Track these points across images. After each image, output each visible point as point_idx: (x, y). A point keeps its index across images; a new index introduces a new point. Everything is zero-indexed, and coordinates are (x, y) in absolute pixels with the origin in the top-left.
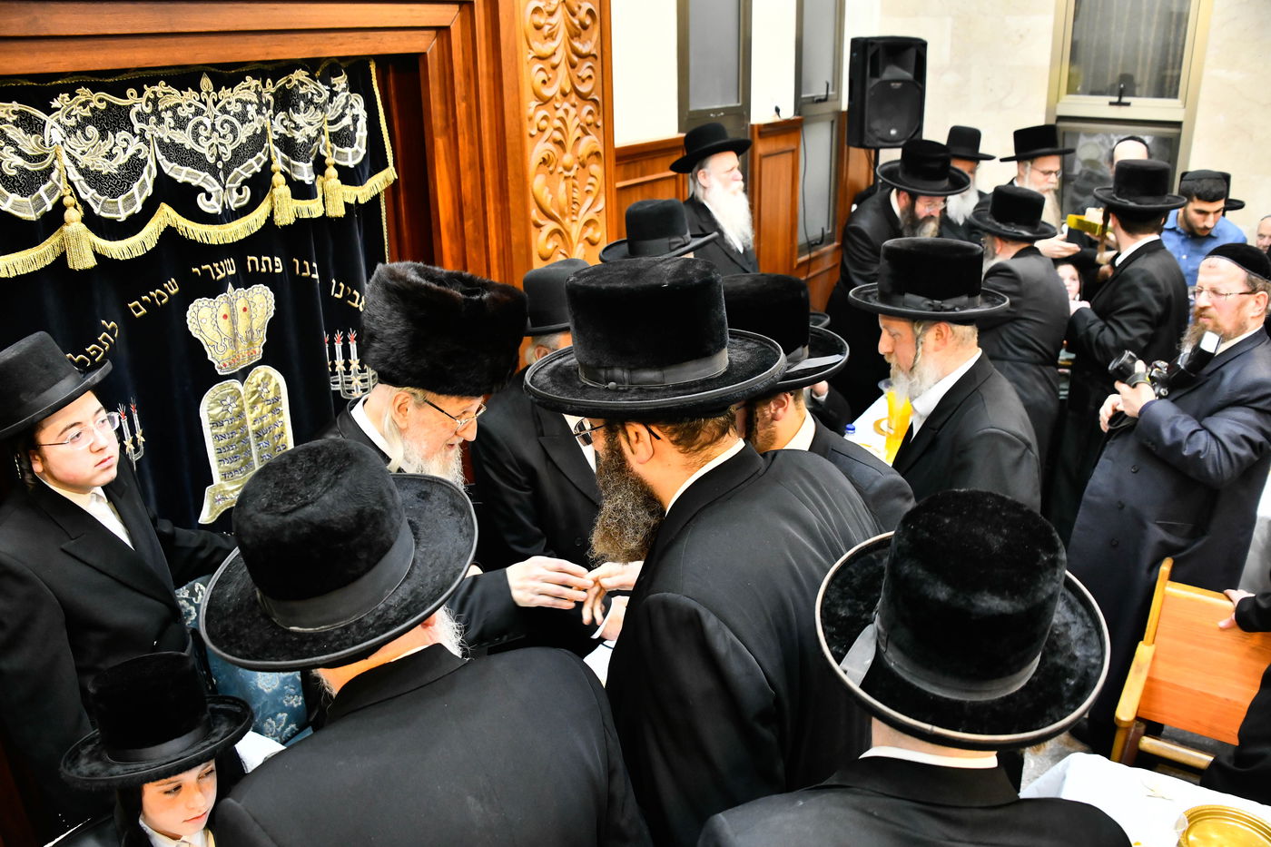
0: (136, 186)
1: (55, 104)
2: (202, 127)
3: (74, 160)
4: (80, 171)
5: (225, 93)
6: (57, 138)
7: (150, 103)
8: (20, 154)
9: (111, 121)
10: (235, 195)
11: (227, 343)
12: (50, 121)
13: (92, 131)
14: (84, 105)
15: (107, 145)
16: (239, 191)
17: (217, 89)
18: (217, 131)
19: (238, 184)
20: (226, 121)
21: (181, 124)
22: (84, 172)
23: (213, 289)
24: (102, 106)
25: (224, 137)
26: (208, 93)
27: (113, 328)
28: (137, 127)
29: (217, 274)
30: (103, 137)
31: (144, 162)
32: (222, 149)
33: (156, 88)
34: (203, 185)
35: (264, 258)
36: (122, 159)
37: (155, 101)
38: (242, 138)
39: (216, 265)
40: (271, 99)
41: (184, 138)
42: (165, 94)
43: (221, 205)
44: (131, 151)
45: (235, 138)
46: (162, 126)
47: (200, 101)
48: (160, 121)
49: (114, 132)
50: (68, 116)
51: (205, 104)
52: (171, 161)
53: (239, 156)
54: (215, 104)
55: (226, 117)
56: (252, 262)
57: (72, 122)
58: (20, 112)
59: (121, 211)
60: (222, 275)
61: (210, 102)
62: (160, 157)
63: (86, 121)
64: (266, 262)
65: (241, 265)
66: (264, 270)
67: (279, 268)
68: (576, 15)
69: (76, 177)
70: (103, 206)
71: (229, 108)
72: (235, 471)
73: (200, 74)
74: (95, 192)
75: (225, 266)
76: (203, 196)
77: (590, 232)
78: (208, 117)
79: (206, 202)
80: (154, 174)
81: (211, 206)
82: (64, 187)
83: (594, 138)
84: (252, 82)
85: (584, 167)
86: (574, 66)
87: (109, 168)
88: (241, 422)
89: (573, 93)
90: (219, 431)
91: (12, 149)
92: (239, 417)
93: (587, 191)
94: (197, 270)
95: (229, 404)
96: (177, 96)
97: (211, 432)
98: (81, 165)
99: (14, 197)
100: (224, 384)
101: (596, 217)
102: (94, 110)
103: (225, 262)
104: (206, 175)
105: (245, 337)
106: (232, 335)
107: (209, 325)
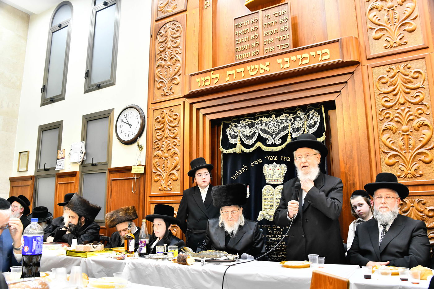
0: (254, 138)
1: (240, 122)
2: (270, 125)
3: (242, 133)
4: (242, 135)
5: (278, 118)
6: (239, 128)
7: (260, 121)
8: (234, 132)
9: (251, 125)
10: (278, 141)
11: (269, 176)
12: (239, 125)
13: (247, 127)
14: (247, 122)
15: (251, 130)
16: (279, 140)
17: (276, 117)
18: (275, 126)
19: (279, 138)
20: (277, 124)
21: (266, 125)
22: (244, 135)
23: (271, 162)
24: (250, 122)
25: (276, 128)
26: (274, 118)
27: (246, 167)
28: (256, 126)
29: (270, 159)
30: (250, 128)
31: (256, 133)
32: (275, 130)
33: (262, 118)
34: (268, 138)
35: (285, 157)
36: (252, 133)
37: (261, 121)
38: (280, 128)
39: (270, 157)
40: (292, 118)
41: (266, 128)
42: (264, 119)
43: (272, 142)
44: (254, 131)
47: (271, 120)
48: (262, 125)
49: (252, 127)
50: (242, 124)
51: (272, 120)
52: (263, 133)
53: (279, 132)
54: (275, 120)
55: (278, 123)
56: (282, 158)
57: (243, 125)
58: (236, 124)
59: (250, 143)
60: (271, 159)
61: (274, 120)
62: (261, 132)
63: (247, 125)
64: (285, 158)
65: (279, 158)
66: (284, 160)
67: (289, 160)
68: (408, 75)
69: (241, 136)
70: (247, 142)
71: (278, 121)
72: (267, 209)
73: (272, 114)
74: (245, 139)
75: (273, 158)
76: (267, 140)
77: (422, 158)
78: (272, 123)
79: (268, 142)
80: (258, 135)
81: (269, 143)
82: (239, 137)
83: (424, 119)
84: (284, 115)
85: (417, 131)
86: (408, 93)
87: (249, 134)
88: (271, 197)
89: (408, 103)
90: (265, 197)
91: (232, 131)
92: (270, 195)
93: (420, 140)
94: (266, 158)
95: (268, 191)
96: (267, 119)
97: (263, 197)
98: (243, 134)
99: (231, 139)
100: (268, 186)
101: (427, 152)
102: (249, 123)
103: (274, 157)
104: (269, 136)
105: (277, 176)
106: (272, 174)
107: (266, 171)
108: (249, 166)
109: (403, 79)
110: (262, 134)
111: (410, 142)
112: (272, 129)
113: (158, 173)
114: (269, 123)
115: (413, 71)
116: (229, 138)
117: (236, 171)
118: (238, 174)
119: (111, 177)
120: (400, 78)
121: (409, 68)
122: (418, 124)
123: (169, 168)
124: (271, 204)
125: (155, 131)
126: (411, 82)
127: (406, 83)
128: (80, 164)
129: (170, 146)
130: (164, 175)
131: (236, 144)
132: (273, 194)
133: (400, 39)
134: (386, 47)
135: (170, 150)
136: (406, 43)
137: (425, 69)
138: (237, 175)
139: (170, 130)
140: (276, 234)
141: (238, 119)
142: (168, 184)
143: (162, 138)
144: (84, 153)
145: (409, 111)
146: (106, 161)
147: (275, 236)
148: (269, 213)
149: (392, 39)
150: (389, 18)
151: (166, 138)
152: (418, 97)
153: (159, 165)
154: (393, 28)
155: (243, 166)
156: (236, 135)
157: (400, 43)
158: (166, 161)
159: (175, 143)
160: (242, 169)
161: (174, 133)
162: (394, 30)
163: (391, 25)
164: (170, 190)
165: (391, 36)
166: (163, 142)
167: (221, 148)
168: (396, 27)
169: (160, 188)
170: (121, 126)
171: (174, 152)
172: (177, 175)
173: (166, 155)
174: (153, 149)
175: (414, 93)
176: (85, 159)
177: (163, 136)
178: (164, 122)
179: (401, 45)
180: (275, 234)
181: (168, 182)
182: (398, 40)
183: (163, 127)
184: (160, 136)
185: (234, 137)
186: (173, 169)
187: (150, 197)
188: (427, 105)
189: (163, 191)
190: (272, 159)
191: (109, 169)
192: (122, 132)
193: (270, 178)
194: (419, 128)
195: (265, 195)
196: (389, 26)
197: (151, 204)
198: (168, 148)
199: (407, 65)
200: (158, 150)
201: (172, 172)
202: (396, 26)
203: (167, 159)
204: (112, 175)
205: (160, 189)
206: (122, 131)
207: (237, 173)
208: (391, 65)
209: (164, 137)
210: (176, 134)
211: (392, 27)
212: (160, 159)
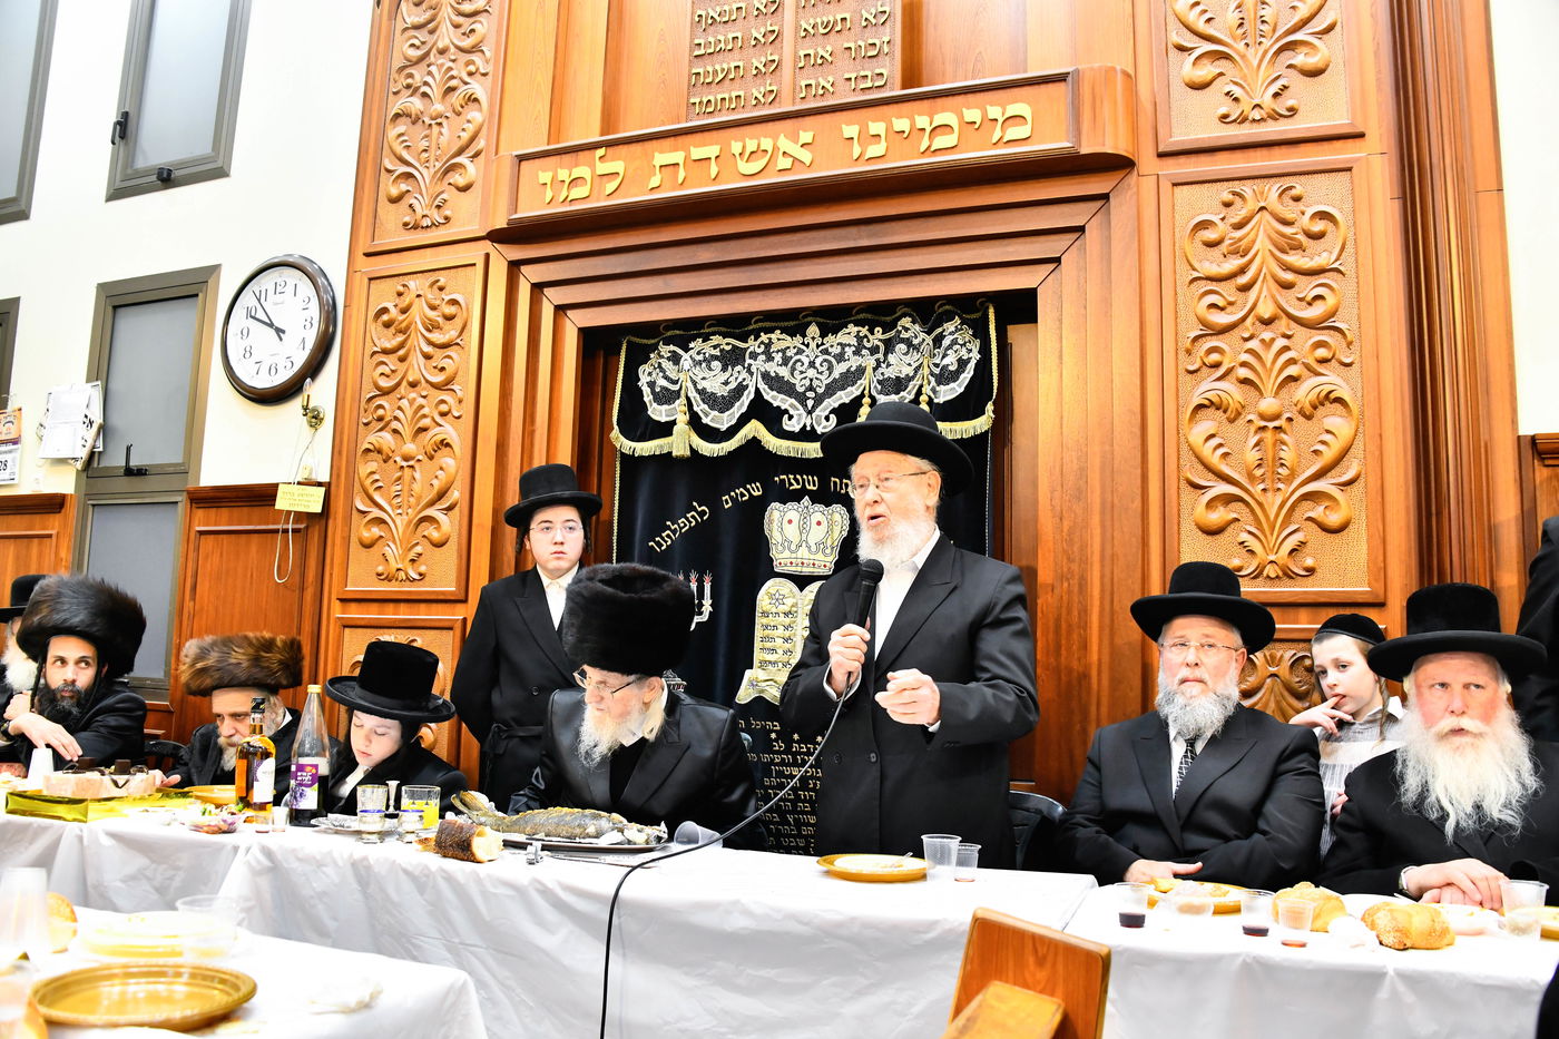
0: (737, 404)
1: (692, 345)
2: (799, 364)
3: (695, 383)
4: (697, 390)
5: (830, 339)
6: (686, 367)
7: (763, 346)
8: (666, 378)
9: (731, 359)
10: (824, 422)
11: (786, 544)
12: (685, 356)
13: (716, 365)
14: (715, 347)
15: (727, 374)
16: (827, 418)
17: (823, 335)
18: (815, 368)
19: (827, 413)
20: (825, 360)
21: (785, 362)
22: (702, 392)
23: (796, 496)
24: (728, 348)
25: (821, 373)
26: (813, 338)
27: (703, 511)
28: (748, 361)
29: (791, 484)
30: (724, 369)
31: (747, 386)
32: (815, 383)
33: (773, 336)
34: (789, 408)
36: (733, 385)
37: (768, 345)
38: (836, 374)
39: (791, 476)
40: (880, 344)
41: (784, 372)
42: (779, 339)
43: (802, 425)
44: (740, 380)
45: (830, 374)
46: (771, 363)
47: (803, 343)
48: (770, 358)
49: (733, 367)
50: (699, 353)
51: (807, 346)
52: (772, 390)
53: (831, 390)
54: (818, 346)
55: (826, 357)
56: (835, 483)
57: (701, 357)
58: (674, 351)
59: (724, 421)
60: (796, 486)
61: (813, 345)
62: (762, 386)
63: (715, 358)
65: (824, 483)
66: (843, 492)
68: (1293, 223)
69: (693, 394)
70: (712, 418)
71: (830, 350)
72: (770, 662)
73: (809, 324)
74: (706, 407)
75: (803, 480)
76: (786, 416)
77: (1318, 512)
78: (807, 356)
79: (788, 423)
80: (752, 396)
81: (791, 426)
82: (682, 400)
83: (1332, 380)
84: (852, 329)
85: (1309, 418)
86: (1287, 286)
87: (722, 391)
88: (787, 621)
89: (1284, 320)
90: (765, 621)
91: (661, 374)
92: (786, 614)
93: (1315, 452)
94: (776, 479)
95: (777, 599)
96: (788, 341)
97: (760, 621)
98: (700, 387)
99: (655, 405)
100: (778, 580)
101: (1335, 491)
102: (721, 351)
103: (805, 477)
104: (793, 401)
105: (814, 548)
106: (796, 540)
107: (775, 526)
108: (715, 506)
109: (1274, 236)
110: (768, 394)
111: (1282, 454)
112: (805, 378)
113: (376, 513)
114: (796, 354)
115: (1310, 212)
116: (646, 399)
117: (668, 523)
118: (674, 532)
119: (197, 522)
120: (1265, 231)
121: (1297, 199)
122: (1313, 396)
123: (419, 499)
124: (787, 646)
125: (372, 356)
126: (1299, 247)
127: (1283, 251)
128: (79, 465)
129: (424, 416)
130: (400, 524)
131: (674, 423)
132: (794, 609)
133: (1276, 95)
134: (1225, 116)
135: (424, 429)
136: (1293, 111)
137: (1347, 207)
138: (668, 536)
139: (428, 357)
140: (800, 753)
141: (685, 332)
142: (412, 555)
143: (398, 385)
144: (95, 427)
145: (1286, 349)
146: (180, 461)
147: (795, 759)
148: (776, 679)
149: (1247, 93)
150: (1243, 19)
151: (413, 385)
152: (1319, 303)
153: (380, 484)
154: (1253, 55)
155: (695, 504)
156: (674, 391)
157: (1273, 110)
158: (406, 469)
159: (444, 408)
160: (688, 515)
161: (443, 369)
162: (1255, 63)
163: (1247, 45)
164: (417, 577)
165: (1245, 81)
166: (400, 399)
167: (615, 433)
168: (1266, 52)
169: (380, 569)
170: (244, 333)
171: (439, 438)
172: (448, 524)
173: (410, 448)
174: (361, 426)
175: (1307, 287)
176: (101, 449)
177: (402, 378)
178: (408, 328)
179: (1275, 116)
180: (794, 755)
181: (410, 549)
182: (1267, 100)
183: (401, 346)
184: (388, 376)
185: (666, 397)
186: (432, 504)
187: (342, 600)
188: (1347, 332)
189: (390, 581)
190: (798, 484)
191: (189, 492)
192: (248, 355)
193: (787, 554)
194: (1315, 408)
195: (765, 614)
196: (1241, 46)
197: (345, 627)
198: (418, 421)
199: (1291, 188)
200: (381, 430)
201: (431, 512)
202: (1263, 48)
203: (411, 463)
204: (200, 513)
205: (379, 575)
206: (248, 353)
207: (670, 529)
208: (1237, 182)
209: (404, 383)
210: (450, 369)
211: (1251, 50)
212: (385, 461)
